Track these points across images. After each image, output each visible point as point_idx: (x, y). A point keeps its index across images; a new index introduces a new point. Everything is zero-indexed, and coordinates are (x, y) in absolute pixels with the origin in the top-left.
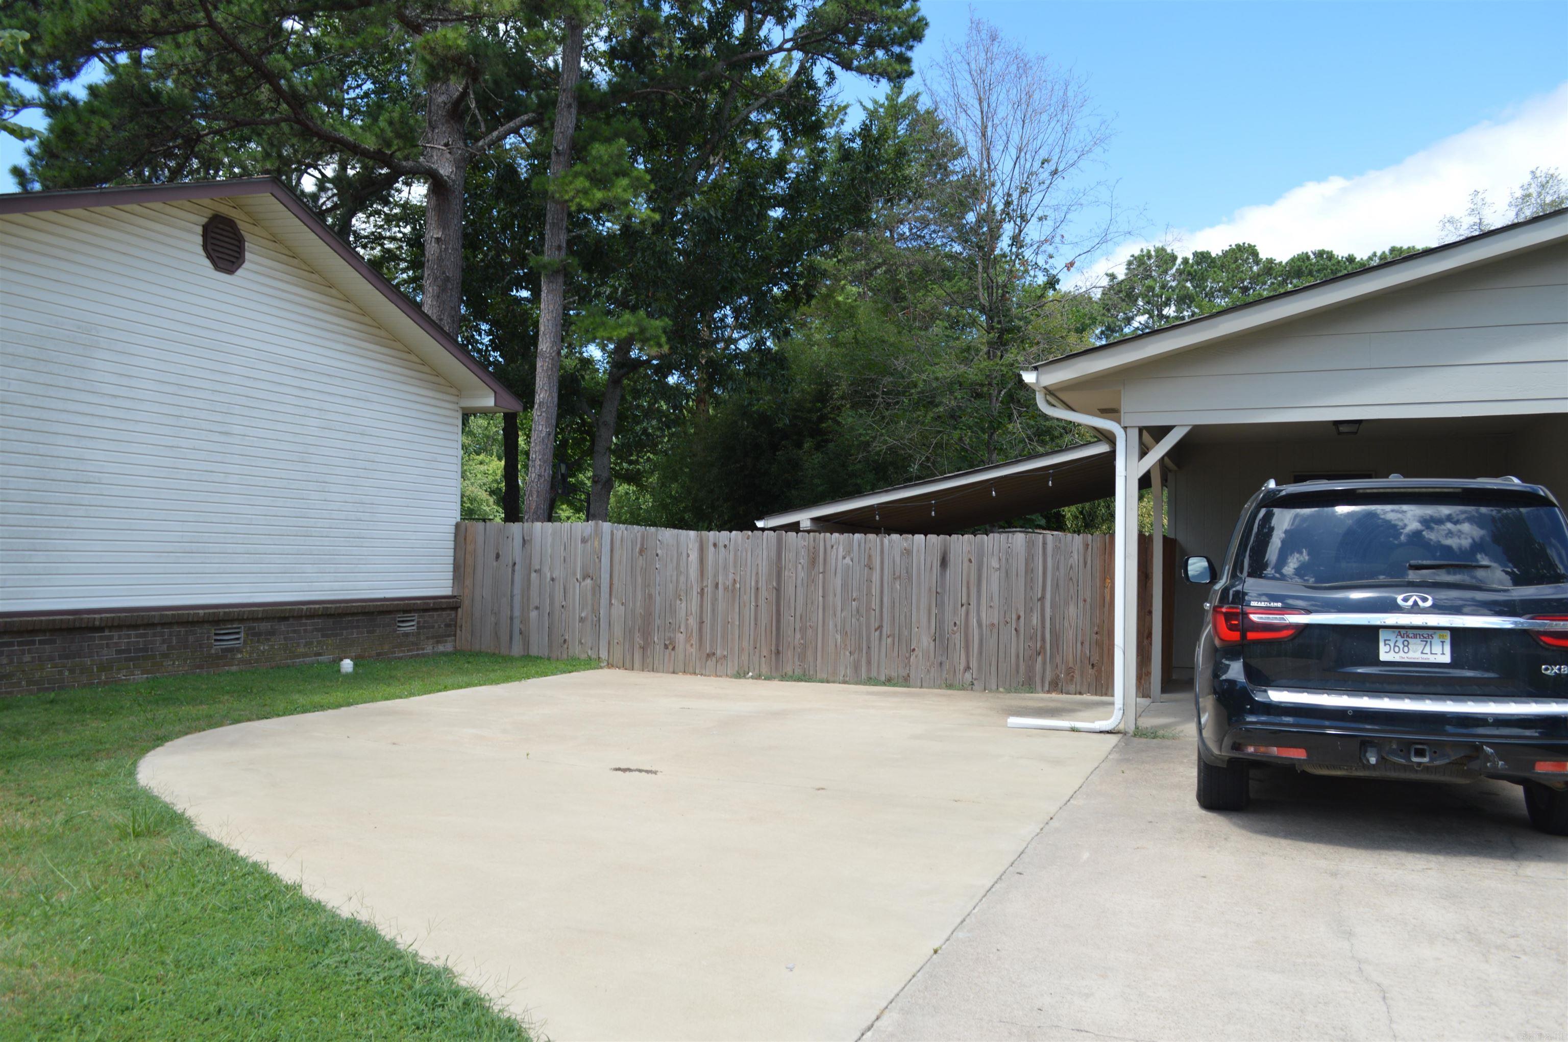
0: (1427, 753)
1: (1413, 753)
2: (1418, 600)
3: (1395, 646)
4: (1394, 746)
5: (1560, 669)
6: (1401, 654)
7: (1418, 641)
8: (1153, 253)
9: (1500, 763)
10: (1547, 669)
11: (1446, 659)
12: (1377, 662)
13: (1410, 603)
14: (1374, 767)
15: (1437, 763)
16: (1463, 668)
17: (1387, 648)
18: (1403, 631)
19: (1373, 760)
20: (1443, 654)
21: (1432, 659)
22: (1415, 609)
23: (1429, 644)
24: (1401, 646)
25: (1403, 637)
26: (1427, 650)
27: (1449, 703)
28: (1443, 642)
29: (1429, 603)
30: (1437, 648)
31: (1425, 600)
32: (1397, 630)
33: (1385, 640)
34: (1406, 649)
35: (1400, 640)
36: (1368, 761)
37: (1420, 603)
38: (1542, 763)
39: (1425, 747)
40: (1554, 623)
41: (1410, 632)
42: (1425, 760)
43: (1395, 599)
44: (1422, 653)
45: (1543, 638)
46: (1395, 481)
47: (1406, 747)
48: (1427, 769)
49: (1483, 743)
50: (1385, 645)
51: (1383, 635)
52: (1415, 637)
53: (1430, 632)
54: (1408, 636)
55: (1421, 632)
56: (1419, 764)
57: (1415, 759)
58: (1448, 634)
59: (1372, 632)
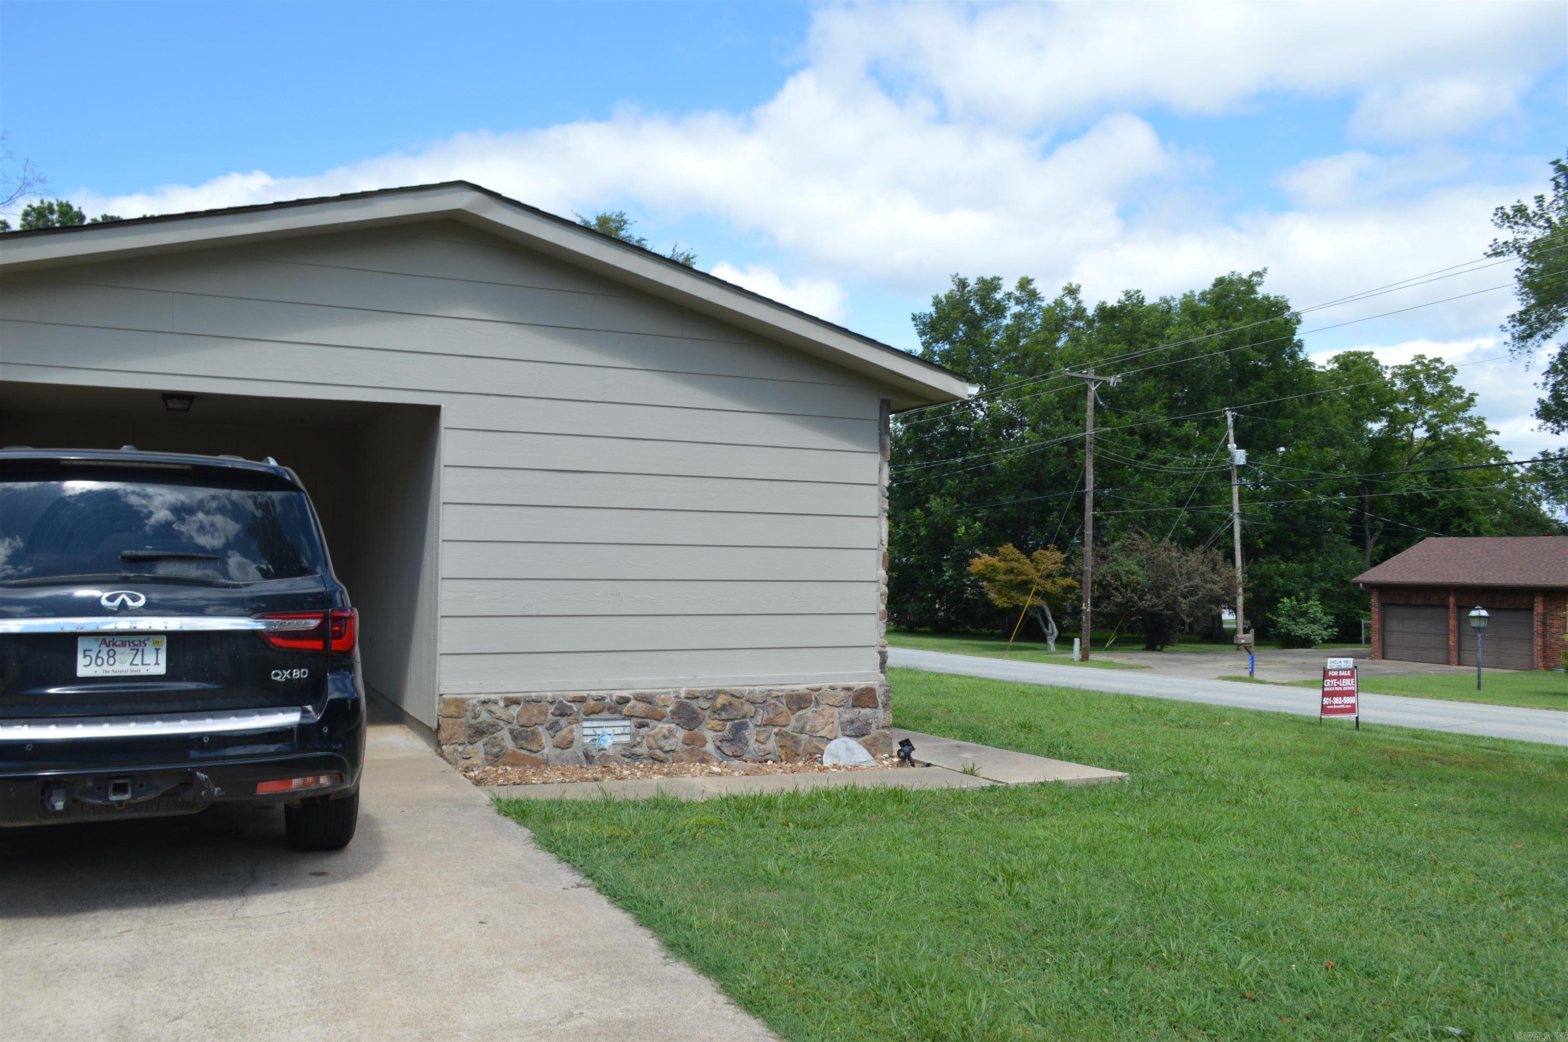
0: (129, 789)
1: (111, 789)
2: (127, 599)
3: (97, 657)
4: (90, 784)
5: (291, 674)
6: (105, 666)
7: (127, 649)
8: (56, 208)
9: (216, 789)
10: (276, 675)
11: (161, 670)
12: (73, 680)
13: (118, 602)
14: (60, 813)
15: (140, 799)
16: (181, 680)
17: (88, 660)
18: (108, 639)
19: (60, 805)
20: (157, 664)
21: (143, 671)
22: (123, 610)
23: (140, 652)
24: (106, 658)
25: (107, 646)
26: (138, 660)
27: (158, 724)
28: (157, 650)
29: (142, 601)
30: (150, 658)
31: (135, 599)
32: (101, 638)
33: (85, 651)
34: (111, 661)
35: (105, 649)
36: (53, 806)
37: (130, 603)
38: (264, 784)
39: (126, 781)
40: (287, 622)
41: (118, 640)
42: (127, 797)
43: (99, 599)
44: (131, 664)
45: (273, 640)
46: (127, 453)
47: (102, 784)
48: (129, 806)
49: (195, 769)
50: (85, 656)
51: (82, 645)
52: (123, 644)
53: (142, 638)
54: (114, 645)
55: (131, 638)
56: (120, 803)
57: (114, 798)
58: (165, 638)
59: (68, 642)
